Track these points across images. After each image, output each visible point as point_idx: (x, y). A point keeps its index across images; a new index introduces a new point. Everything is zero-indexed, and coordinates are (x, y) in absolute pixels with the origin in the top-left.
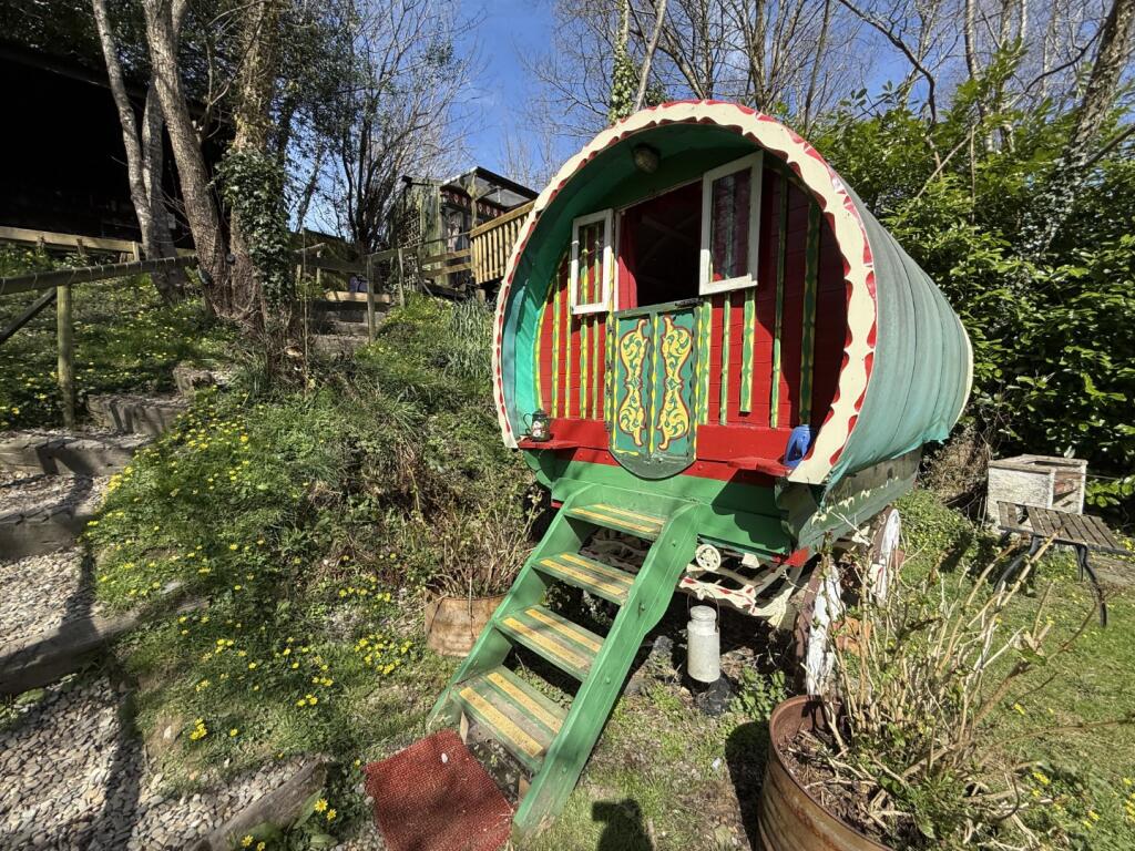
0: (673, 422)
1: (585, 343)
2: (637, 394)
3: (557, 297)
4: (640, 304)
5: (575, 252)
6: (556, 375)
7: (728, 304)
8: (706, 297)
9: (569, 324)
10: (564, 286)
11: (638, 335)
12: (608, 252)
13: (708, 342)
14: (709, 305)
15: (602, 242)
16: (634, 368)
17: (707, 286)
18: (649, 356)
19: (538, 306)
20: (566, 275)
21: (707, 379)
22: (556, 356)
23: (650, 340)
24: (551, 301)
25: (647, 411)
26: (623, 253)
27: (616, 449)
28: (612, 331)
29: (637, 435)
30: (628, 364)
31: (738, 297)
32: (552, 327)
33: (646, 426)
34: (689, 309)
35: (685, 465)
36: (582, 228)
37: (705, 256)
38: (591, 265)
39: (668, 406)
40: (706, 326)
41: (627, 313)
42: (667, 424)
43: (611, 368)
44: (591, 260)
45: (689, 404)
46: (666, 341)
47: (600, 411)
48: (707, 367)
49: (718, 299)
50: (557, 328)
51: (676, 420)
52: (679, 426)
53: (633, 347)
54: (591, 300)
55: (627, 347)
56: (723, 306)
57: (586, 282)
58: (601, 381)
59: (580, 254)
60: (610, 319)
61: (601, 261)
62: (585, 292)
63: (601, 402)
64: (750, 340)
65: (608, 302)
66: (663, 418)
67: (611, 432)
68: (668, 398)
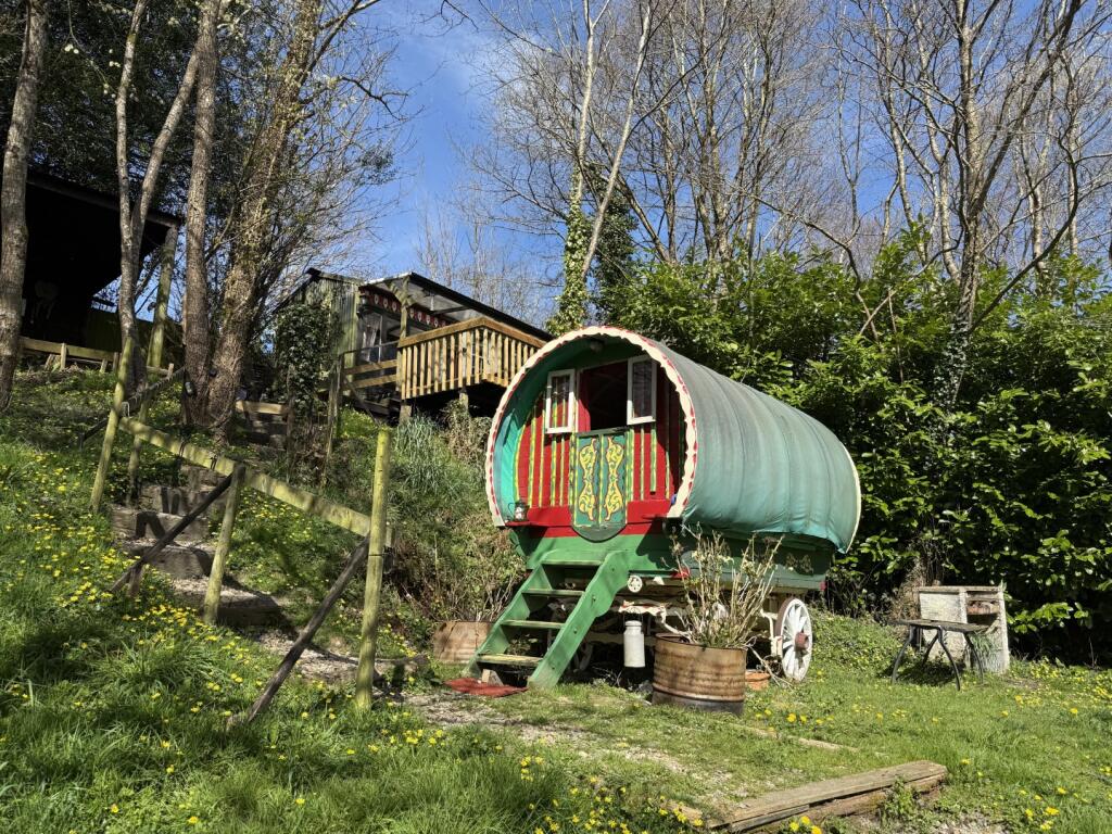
0: (613, 501)
1: (554, 454)
2: (590, 487)
3: (534, 422)
4: (593, 428)
5: (549, 393)
6: (531, 476)
7: (642, 431)
8: (631, 426)
9: (543, 440)
10: (539, 414)
11: (591, 448)
12: (572, 395)
13: (633, 451)
14: (632, 431)
15: (568, 388)
16: (589, 469)
17: (631, 420)
18: (598, 461)
19: (519, 427)
20: (541, 407)
21: (632, 474)
22: (532, 463)
23: (599, 451)
24: (529, 424)
25: (597, 496)
26: (581, 396)
27: (576, 524)
28: (574, 445)
29: (590, 514)
30: (584, 467)
31: (647, 427)
32: (529, 442)
33: (597, 506)
34: (621, 433)
35: (620, 528)
36: (554, 378)
37: (630, 404)
38: (560, 402)
39: (610, 493)
40: (631, 443)
41: (584, 434)
42: (610, 504)
43: (573, 470)
44: (560, 399)
45: (623, 489)
46: (609, 452)
47: (566, 500)
48: (632, 467)
49: (637, 428)
50: (533, 443)
51: (615, 501)
52: (617, 505)
53: (588, 455)
54: (559, 425)
55: (584, 455)
56: (640, 432)
57: (556, 412)
58: (566, 479)
59: (552, 395)
60: (573, 438)
61: (567, 400)
62: (555, 419)
63: (566, 493)
64: (654, 450)
65: (572, 426)
66: (608, 500)
67: (573, 512)
68: (610, 487)
